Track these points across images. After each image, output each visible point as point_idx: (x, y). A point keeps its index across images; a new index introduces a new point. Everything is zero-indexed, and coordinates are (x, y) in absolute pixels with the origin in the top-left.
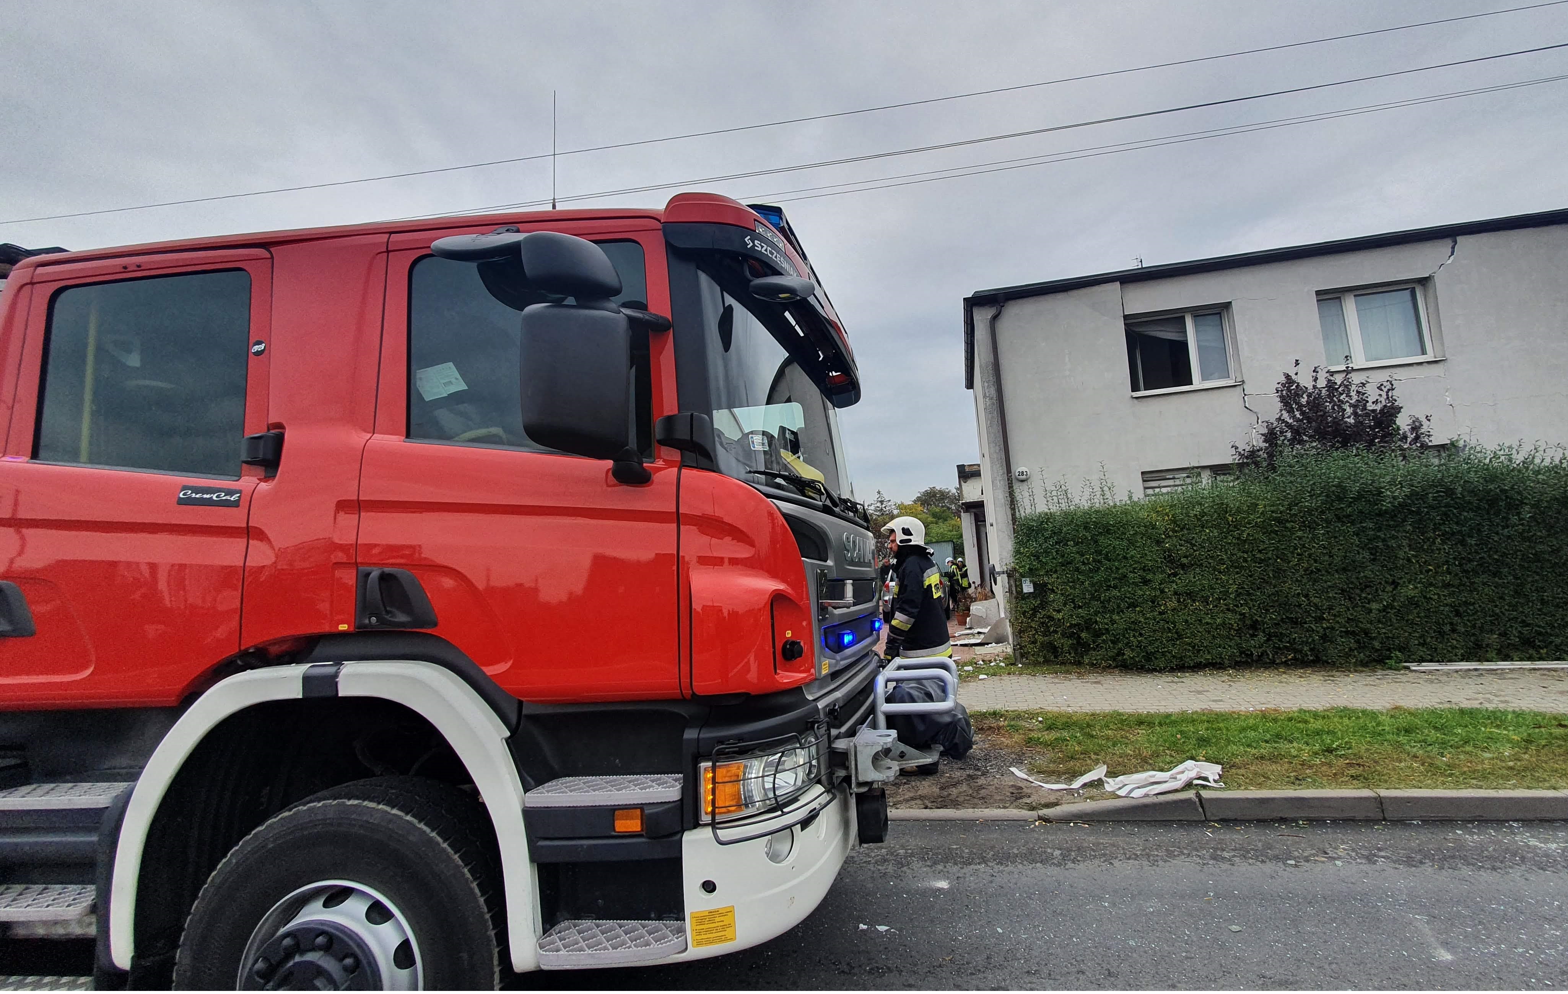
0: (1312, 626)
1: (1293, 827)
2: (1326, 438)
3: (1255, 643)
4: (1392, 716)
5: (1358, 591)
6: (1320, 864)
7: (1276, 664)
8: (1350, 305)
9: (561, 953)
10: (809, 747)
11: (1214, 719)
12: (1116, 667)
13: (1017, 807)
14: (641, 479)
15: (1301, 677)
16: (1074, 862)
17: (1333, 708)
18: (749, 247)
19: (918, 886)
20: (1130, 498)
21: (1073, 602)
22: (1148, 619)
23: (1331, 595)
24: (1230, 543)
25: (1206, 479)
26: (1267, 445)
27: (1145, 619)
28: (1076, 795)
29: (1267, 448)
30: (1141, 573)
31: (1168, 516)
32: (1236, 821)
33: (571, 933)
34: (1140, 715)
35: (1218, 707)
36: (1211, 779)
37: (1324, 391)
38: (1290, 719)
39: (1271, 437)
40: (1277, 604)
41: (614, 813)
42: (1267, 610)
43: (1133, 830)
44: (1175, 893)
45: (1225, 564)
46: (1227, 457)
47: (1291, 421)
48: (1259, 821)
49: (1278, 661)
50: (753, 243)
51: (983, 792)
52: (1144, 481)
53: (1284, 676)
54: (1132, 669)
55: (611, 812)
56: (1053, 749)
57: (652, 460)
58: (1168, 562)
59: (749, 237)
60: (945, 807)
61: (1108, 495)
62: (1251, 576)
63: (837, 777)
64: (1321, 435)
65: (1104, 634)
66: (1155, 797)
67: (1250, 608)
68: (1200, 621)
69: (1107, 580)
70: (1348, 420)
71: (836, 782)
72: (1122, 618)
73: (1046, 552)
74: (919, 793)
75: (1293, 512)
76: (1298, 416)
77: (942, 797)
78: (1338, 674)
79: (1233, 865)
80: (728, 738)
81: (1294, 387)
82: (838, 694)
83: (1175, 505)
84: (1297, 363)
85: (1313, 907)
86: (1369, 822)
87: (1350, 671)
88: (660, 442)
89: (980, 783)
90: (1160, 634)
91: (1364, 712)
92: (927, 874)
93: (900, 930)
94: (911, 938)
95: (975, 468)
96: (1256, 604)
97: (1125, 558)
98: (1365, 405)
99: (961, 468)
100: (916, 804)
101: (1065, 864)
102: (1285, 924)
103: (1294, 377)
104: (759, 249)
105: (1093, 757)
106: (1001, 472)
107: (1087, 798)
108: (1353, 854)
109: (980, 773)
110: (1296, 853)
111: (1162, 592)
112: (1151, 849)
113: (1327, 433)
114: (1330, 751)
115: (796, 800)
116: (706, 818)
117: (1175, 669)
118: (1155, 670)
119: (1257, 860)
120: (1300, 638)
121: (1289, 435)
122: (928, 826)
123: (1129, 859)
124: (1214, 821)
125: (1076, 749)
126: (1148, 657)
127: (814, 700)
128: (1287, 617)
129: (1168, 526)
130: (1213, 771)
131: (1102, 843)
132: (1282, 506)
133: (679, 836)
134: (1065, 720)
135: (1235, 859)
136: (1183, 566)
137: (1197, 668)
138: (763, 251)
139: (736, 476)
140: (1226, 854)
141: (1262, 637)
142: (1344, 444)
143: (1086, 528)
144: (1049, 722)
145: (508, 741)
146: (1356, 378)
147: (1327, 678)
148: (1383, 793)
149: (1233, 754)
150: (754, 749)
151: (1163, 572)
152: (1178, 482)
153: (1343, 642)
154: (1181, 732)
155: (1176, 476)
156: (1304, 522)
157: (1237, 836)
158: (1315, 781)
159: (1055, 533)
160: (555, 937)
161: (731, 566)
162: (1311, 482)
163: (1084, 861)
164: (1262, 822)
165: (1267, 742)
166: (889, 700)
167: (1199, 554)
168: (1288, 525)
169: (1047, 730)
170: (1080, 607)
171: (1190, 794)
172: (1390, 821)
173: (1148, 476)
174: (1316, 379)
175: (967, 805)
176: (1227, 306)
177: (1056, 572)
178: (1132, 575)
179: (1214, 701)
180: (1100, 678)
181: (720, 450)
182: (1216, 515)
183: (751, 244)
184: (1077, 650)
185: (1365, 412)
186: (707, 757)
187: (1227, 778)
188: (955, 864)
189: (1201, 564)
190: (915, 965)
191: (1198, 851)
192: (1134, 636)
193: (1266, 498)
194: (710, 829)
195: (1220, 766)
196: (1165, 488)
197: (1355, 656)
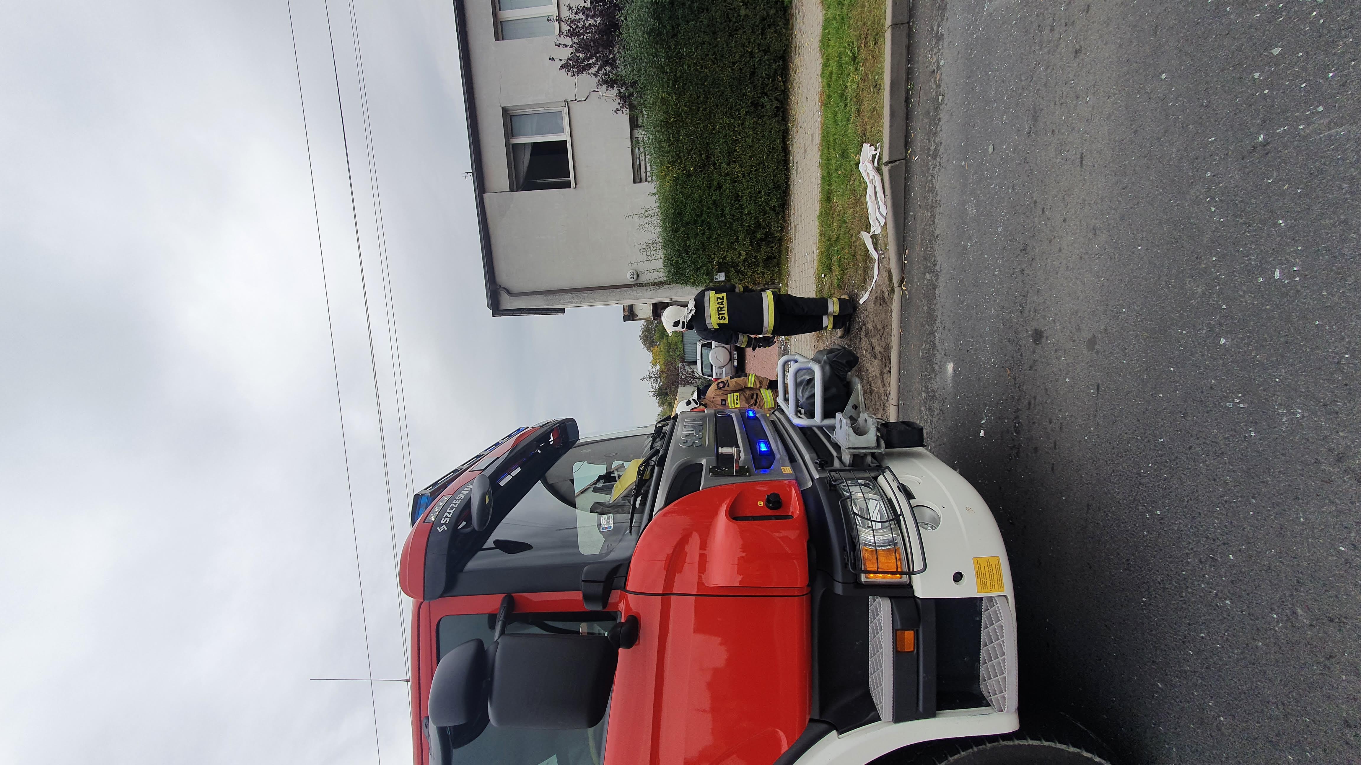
0: (757, 60)
1: (912, 94)
2: (612, 41)
3: (769, 105)
4: (829, 7)
5: (731, 24)
6: (942, 77)
7: (785, 89)
8: (507, 14)
9: (1006, 696)
10: (848, 486)
11: (828, 143)
12: (784, 212)
13: (891, 302)
14: (634, 622)
15: (795, 72)
16: (936, 265)
17: (821, 50)
18: (446, 529)
19: (951, 387)
20: (654, 194)
21: (733, 243)
22: (748, 186)
23: (733, 45)
24: (692, 121)
25: (640, 134)
26: (615, 85)
27: (748, 188)
28: (883, 256)
29: (618, 86)
30: (712, 190)
31: (669, 167)
32: (907, 136)
33: (990, 684)
34: (821, 200)
35: (818, 139)
36: (874, 153)
37: (575, 40)
38: (829, 85)
39: (610, 83)
40: (739, 87)
41: (899, 652)
42: (744, 95)
43: (912, 216)
44: (962, 191)
45: (707, 126)
46: (624, 119)
47: (597, 67)
48: (907, 118)
49: (783, 88)
50: (443, 524)
51: (879, 327)
52: (641, 182)
53: (794, 84)
54: (786, 200)
55: (898, 654)
56: (847, 269)
57: (619, 613)
58: (705, 169)
59: (438, 528)
60: (889, 357)
61: (651, 212)
62: (717, 106)
63: (872, 463)
64: (609, 45)
65: (759, 221)
66: (886, 197)
67: (742, 108)
68: (750, 146)
69: (717, 216)
70: (598, 22)
71: (876, 463)
72: (747, 206)
73: (694, 263)
74: (878, 375)
75: (668, 71)
76: (593, 60)
77: (882, 359)
78: (794, 43)
79: (941, 143)
80: (843, 559)
81: (571, 62)
82: (807, 457)
83: (660, 161)
84: (552, 59)
85: (975, 87)
86: (910, 35)
87: (792, 34)
88: (605, 604)
89: (872, 328)
90: (760, 178)
91: (825, 28)
92: (941, 378)
93: (985, 405)
94: (993, 398)
95: (627, 308)
96: (739, 102)
97: (700, 202)
98: (587, 9)
99: (626, 318)
100: (887, 379)
101: (937, 271)
102: (989, 110)
103: (563, 62)
104: (448, 519)
105: (854, 239)
106: (631, 292)
107: (886, 249)
108: (935, 50)
109: (864, 327)
110: (934, 93)
111: (727, 174)
112: (927, 204)
113: (608, 39)
114: (854, 58)
115: (890, 501)
116: (905, 579)
117: (787, 167)
118: (787, 182)
119: (938, 124)
120: (765, 69)
121: (608, 69)
122: (904, 372)
123: (934, 223)
124: (906, 153)
125: (847, 252)
126: (777, 187)
127: (813, 481)
128: (750, 79)
129: (677, 168)
130: (868, 151)
131: (922, 240)
132: (664, 78)
133: (917, 600)
134: (824, 258)
135: (936, 141)
136: (708, 157)
137: (786, 151)
138: (450, 516)
139: (634, 543)
140: (933, 148)
141: (764, 100)
142: (617, 26)
143: (676, 231)
144: (826, 269)
145: (840, 733)
146: (565, 14)
147: (797, 52)
148: (888, 22)
149: (855, 133)
150: (851, 536)
151: (712, 173)
152: (642, 158)
153: (770, 38)
154: (836, 170)
155: (638, 156)
156: (676, 62)
157: (919, 137)
158: (878, 73)
159: (680, 255)
160: (993, 698)
161: (707, 549)
162: (646, 55)
163: (935, 257)
164: (908, 116)
165: (846, 106)
166: (812, 416)
167: (699, 144)
168: (678, 75)
169: (831, 271)
170: (737, 238)
171: (885, 169)
172: (910, 18)
173: (637, 179)
174: (566, 46)
175: (889, 341)
176: (505, 110)
177: (710, 256)
178: (714, 198)
179: (812, 140)
180: (792, 225)
181: (613, 556)
182: (669, 130)
183: (444, 526)
184: (770, 241)
185: (592, 9)
186: (857, 577)
187: (873, 139)
188: (934, 355)
189: (707, 143)
190: (1013, 397)
191: (929, 169)
192: (761, 198)
193: (657, 90)
194: (913, 577)
195: (864, 144)
196: (647, 167)
197: (781, 29)
